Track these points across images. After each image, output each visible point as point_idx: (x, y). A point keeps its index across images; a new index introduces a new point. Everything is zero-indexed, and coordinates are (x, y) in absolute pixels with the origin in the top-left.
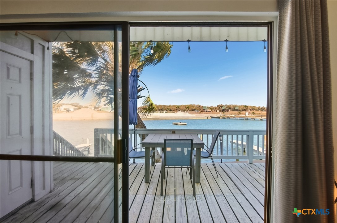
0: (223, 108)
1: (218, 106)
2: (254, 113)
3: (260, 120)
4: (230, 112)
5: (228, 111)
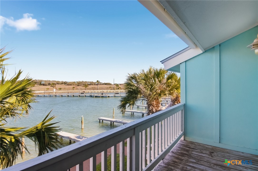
2: (60, 89)
3: (67, 96)
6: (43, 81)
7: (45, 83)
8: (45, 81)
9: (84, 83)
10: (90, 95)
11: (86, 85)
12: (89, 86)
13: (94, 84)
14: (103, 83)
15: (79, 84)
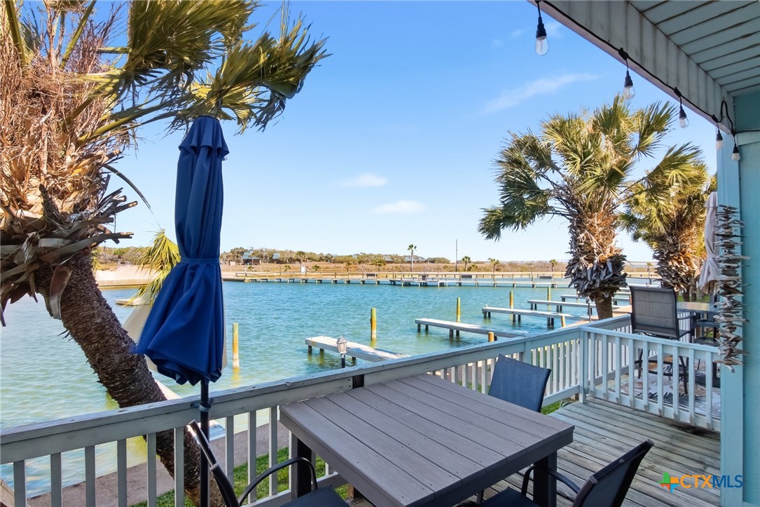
0: (246, 256)
1: (232, 251)
2: (317, 267)
3: (332, 282)
4: (262, 265)
5: (257, 262)
6: (278, 252)
7: (282, 256)
8: (282, 253)
9: (375, 256)
10: (391, 281)
11: (380, 262)
12: (387, 265)
13: (400, 260)
14: (426, 258)
15: (362, 260)
